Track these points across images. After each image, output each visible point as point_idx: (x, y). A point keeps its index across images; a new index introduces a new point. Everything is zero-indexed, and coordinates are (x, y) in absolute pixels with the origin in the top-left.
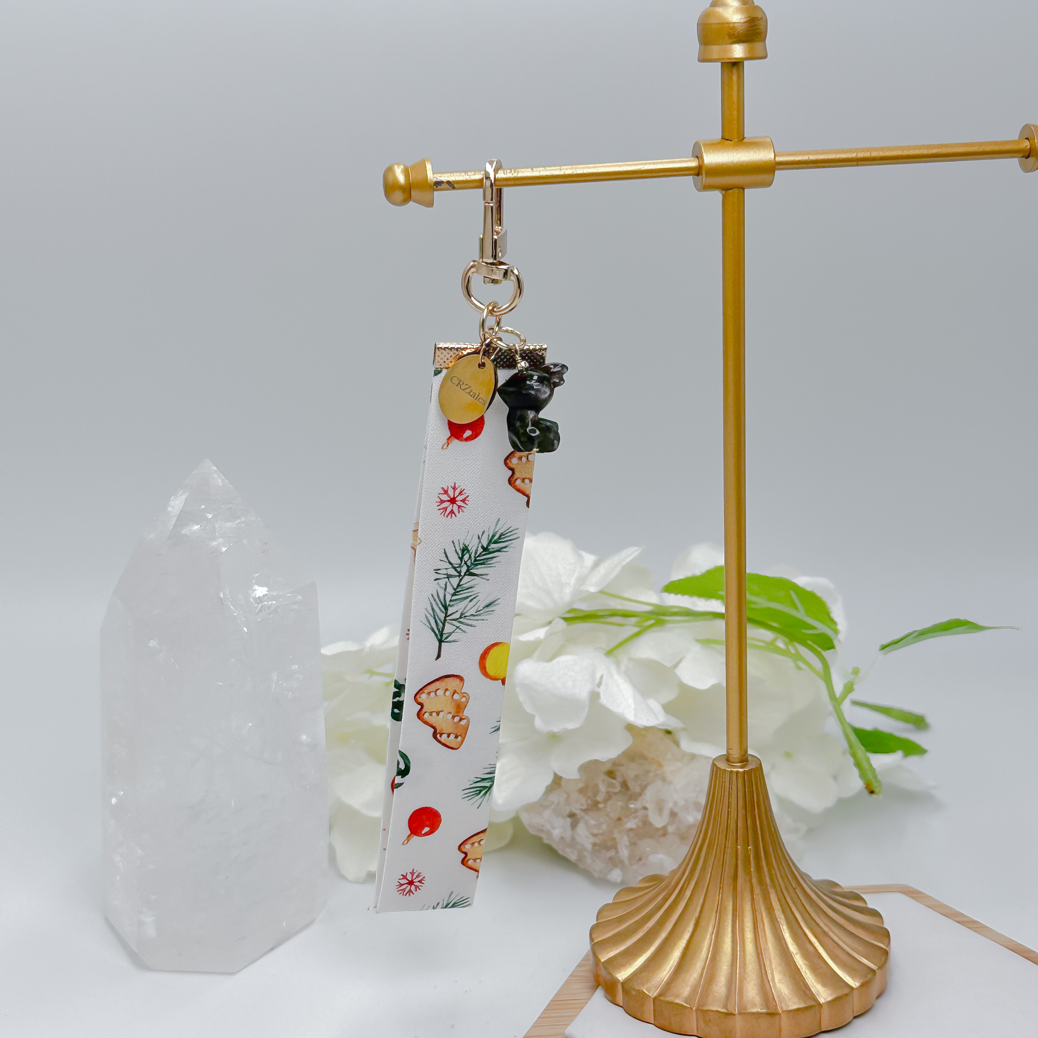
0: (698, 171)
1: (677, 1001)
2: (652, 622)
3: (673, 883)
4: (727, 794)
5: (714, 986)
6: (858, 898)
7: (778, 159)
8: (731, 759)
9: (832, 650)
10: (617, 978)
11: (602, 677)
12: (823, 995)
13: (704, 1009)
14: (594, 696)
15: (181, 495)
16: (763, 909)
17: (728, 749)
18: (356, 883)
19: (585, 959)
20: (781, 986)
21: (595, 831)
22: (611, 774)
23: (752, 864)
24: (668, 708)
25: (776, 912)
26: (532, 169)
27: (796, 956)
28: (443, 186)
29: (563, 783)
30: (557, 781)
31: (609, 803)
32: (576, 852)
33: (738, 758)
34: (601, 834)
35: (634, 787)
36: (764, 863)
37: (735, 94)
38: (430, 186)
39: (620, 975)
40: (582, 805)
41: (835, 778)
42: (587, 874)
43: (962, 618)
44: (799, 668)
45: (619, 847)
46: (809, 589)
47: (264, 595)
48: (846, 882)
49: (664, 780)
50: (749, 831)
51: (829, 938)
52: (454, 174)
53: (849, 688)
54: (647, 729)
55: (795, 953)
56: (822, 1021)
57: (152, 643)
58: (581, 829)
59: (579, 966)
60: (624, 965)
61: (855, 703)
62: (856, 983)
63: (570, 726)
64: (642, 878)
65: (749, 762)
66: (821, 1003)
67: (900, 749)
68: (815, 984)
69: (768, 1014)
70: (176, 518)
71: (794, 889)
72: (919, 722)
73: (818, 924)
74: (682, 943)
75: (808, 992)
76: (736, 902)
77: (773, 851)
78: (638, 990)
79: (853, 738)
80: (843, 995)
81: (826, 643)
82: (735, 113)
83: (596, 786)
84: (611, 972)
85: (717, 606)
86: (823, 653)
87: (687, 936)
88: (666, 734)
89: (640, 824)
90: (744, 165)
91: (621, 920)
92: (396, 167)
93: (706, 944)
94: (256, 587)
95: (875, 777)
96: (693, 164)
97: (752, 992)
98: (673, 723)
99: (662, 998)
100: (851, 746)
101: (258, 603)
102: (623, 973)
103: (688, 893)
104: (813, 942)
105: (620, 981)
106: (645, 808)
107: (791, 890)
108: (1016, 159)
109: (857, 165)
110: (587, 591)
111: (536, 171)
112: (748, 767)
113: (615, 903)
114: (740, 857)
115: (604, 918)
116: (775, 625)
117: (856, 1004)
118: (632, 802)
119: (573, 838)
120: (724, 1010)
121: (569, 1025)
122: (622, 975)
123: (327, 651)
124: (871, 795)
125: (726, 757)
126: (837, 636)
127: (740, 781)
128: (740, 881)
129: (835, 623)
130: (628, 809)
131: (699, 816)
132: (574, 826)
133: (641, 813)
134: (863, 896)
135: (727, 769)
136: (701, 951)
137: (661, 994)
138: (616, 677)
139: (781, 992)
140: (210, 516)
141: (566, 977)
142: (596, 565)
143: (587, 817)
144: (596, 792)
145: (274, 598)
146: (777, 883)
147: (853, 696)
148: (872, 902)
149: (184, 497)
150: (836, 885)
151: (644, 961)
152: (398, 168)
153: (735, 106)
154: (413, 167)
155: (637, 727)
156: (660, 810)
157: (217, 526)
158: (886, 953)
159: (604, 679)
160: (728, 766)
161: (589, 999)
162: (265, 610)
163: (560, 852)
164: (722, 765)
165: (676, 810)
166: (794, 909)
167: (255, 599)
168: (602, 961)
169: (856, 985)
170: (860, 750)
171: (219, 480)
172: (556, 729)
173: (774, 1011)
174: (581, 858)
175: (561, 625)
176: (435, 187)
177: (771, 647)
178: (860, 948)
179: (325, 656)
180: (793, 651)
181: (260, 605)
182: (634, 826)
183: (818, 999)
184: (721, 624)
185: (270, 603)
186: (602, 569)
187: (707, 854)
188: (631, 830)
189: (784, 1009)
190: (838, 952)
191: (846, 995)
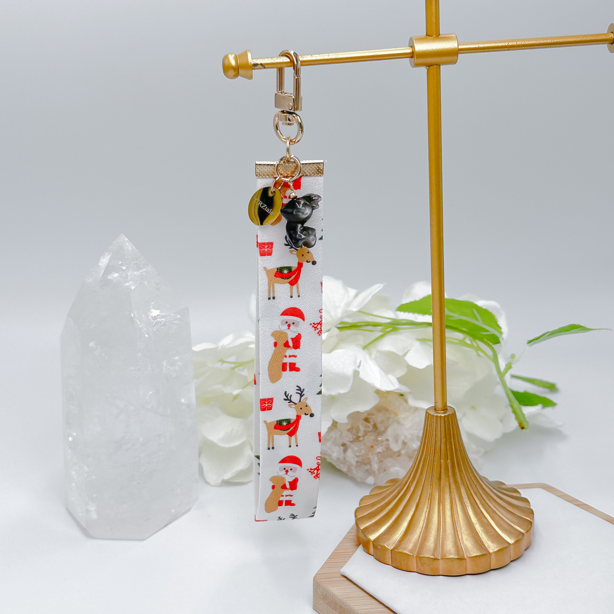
0: (412, 55)
1: (404, 552)
2: (391, 329)
3: (403, 483)
4: (434, 429)
5: (427, 543)
6: (516, 491)
7: (460, 47)
8: (437, 409)
9: (499, 344)
10: (369, 538)
11: (360, 362)
12: (492, 547)
13: (421, 556)
14: (356, 373)
15: (107, 256)
16: (456, 497)
17: (435, 403)
18: (215, 486)
19: (352, 529)
20: (467, 542)
21: (358, 454)
22: (367, 420)
23: (450, 471)
24: (401, 380)
25: (464, 499)
26: (312, 56)
27: (476, 525)
28: (258, 66)
29: (338, 425)
30: (335, 424)
31: (366, 437)
32: (346, 467)
33: (441, 408)
34: (362, 456)
35: (381, 427)
36: (457, 470)
37: (434, 8)
38: (250, 66)
39: (371, 536)
40: (350, 438)
41: (501, 421)
42: (353, 479)
43: (576, 323)
44: (479, 356)
45: (372, 463)
46: (484, 308)
47: (158, 315)
48: (509, 482)
49: (399, 423)
50: (448, 451)
51: (496, 515)
52: (265, 59)
53: (509, 367)
54: (388, 392)
55: (475, 523)
56: (491, 563)
57: (92, 344)
58: (349, 453)
59: (349, 533)
60: (373, 531)
61: (513, 376)
62: (512, 541)
63: (342, 391)
64: (386, 481)
65: (448, 411)
66: (491, 552)
67: (541, 403)
68: (487, 541)
69: (458, 559)
70: (104, 269)
71: (476, 486)
72: (552, 388)
73: (489, 506)
74: (409, 518)
75: (483, 546)
76: (440, 494)
77: (463, 463)
78: (382, 545)
79: (511, 396)
80: (504, 548)
81: (495, 340)
82: (434, 20)
83: (358, 427)
84: (366, 535)
85: (428, 319)
86: (493, 346)
87: (411, 514)
88: (400, 396)
89: (385, 449)
90: (439, 51)
91: (373, 505)
92: (230, 55)
93: (423, 518)
94: (153, 310)
95: (524, 418)
96: (409, 51)
97: (449, 546)
98: (404, 389)
99: (396, 550)
100: (510, 401)
101: (154, 320)
102: (373, 535)
103: (412, 489)
104: (486, 517)
105: (371, 540)
106: (387, 440)
107: (474, 486)
108: (606, 45)
109: (508, 50)
110: (351, 311)
111: (314, 56)
112: (447, 413)
113: (371, 495)
114: (442, 467)
115: (363, 504)
116: (464, 329)
117: (512, 554)
118: (380, 436)
119: (345, 459)
120: (432, 557)
121: (342, 567)
122: (373, 537)
123: (197, 348)
124: (522, 429)
125: (434, 408)
126: (501, 336)
127: (442, 421)
128: (443, 481)
129: (499, 327)
130: (378, 441)
131: (419, 443)
132: (345, 451)
133: (385, 443)
134: (519, 490)
135: (435, 415)
136: (420, 522)
137: (395, 548)
138: (369, 362)
139: (466, 546)
140: (124, 268)
141: (341, 539)
142: (356, 295)
143: (353, 446)
144: (358, 430)
145: (163, 317)
146: (465, 482)
147: (511, 372)
148: (524, 494)
149: (108, 257)
150: (503, 484)
151: (386, 528)
152: (231, 56)
153: (434, 15)
154: (240, 56)
155: (382, 391)
156: (397, 441)
157: (129, 274)
158: (531, 523)
159: (362, 364)
160: (435, 413)
161: (355, 552)
162: (158, 324)
163: (337, 467)
164: (432, 413)
165: (406, 441)
166: (475, 497)
167: (152, 317)
168: (361, 528)
169: (512, 542)
170: (516, 403)
171: (129, 246)
172: (333, 393)
173: (462, 558)
174: (349, 470)
175: (336, 331)
176: (253, 67)
177: (462, 343)
178: (515, 521)
179: (194, 352)
180: (475, 345)
181: (155, 321)
182: (381, 451)
183: (489, 550)
184: (430, 329)
185: (161, 320)
186: (361, 297)
187: (423, 465)
188: (380, 453)
189: (468, 556)
190: (502, 522)
191: (506, 548)
